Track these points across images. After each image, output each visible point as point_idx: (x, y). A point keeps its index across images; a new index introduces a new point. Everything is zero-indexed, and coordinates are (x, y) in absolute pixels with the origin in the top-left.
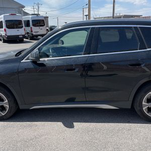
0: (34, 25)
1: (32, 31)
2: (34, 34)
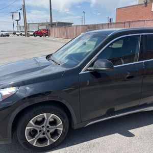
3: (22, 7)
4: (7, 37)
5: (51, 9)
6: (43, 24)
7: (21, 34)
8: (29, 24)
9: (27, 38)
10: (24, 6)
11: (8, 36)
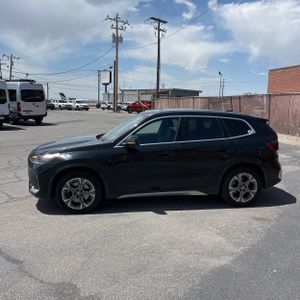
0: (24, 98)
1: (19, 109)
2: (24, 114)
3: (112, 65)
4: (84, 112)
5: (158, 68)
6: (146, 92)
7: (109, 108)
8: (123, 91)
9: (116, 114)
10: (116, 63)
11: (87, 109)
